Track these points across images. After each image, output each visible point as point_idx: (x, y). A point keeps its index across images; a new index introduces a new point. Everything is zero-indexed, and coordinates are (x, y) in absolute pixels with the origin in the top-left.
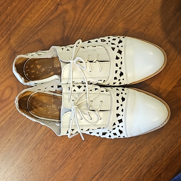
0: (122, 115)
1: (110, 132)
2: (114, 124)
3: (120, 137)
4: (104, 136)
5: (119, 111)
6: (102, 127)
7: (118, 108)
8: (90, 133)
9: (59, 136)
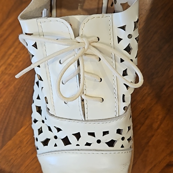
0: (78, 145)
1: (43, 122)
2: (59, 130)
3: (36, 140)
4: (34, 109)
5: (85, 138)
6: (49, 106)
7: (92, 134)
8: (37, 83)
9: (19, 18)
